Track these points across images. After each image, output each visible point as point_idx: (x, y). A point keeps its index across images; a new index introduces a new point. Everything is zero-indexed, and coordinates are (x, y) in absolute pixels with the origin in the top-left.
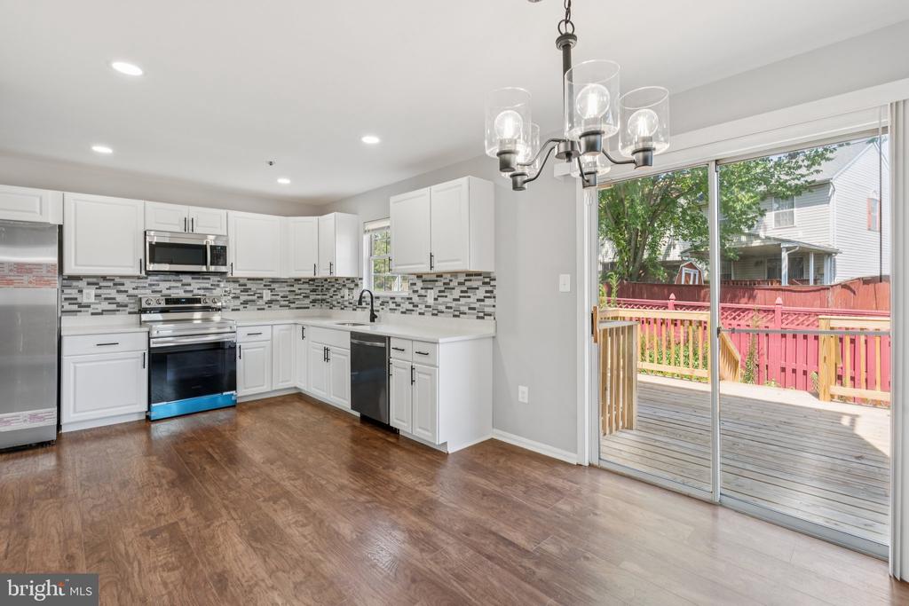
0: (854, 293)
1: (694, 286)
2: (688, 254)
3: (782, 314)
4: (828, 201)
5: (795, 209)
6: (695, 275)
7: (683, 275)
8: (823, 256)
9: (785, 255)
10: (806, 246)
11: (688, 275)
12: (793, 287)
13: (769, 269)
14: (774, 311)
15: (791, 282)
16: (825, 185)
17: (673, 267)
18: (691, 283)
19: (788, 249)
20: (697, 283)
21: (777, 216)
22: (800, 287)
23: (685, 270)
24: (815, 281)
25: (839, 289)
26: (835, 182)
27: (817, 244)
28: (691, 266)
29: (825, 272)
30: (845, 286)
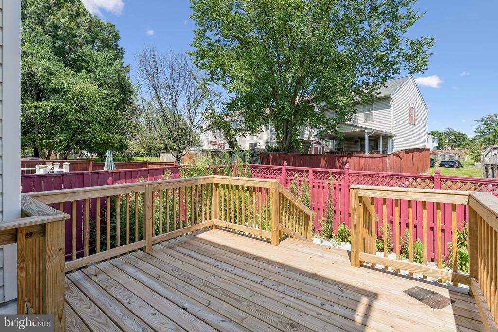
0: (401, 159)
1: (320, 155)
2: (318, 136)
3: (350, 175)
4: (389, 107)
5: (374, 112)
6: (320, 148)
7: (313, 149)
8: (387, 137)
9: (367, 137)
10: (378, 132)
11: (316, 149)
12: (371, 156)
13: (361, 145)
14: (344, 173)
15: (370, 152)
16: (387, 98)
17: (308, 143)
18: (318, 153)
19: (368, 133)
20: (321, 153)
21: (365, 115)
22: (376, 155)
23: (314, 146)
24: (384, 151)
25: (392, 156)
26: (393, 97)
27: (385, 131)
28: (318, 143)
29: (388, 147)
30: (396, 155)
